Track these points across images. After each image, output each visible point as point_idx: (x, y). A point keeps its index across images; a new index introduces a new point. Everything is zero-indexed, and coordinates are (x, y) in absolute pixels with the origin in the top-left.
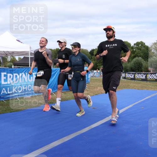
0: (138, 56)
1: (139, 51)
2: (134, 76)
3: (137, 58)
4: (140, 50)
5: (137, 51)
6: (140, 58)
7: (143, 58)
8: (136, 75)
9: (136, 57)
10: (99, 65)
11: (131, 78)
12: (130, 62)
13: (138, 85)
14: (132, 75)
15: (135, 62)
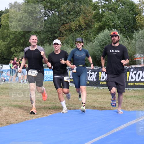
0: (110, 28)
1: (111, 15)
2: (98, 77)
3: (106, 31)
4: (115, 10)
5: (107, 13)
6: (115, 31)
7: (121, 31)
8: (100, 73)
9: (104, 29)
10: (16, 51)
11: (90, 81)
12: (91, 41)
13: (105, 98)
14: (91, 75)
15: (103, 41)
